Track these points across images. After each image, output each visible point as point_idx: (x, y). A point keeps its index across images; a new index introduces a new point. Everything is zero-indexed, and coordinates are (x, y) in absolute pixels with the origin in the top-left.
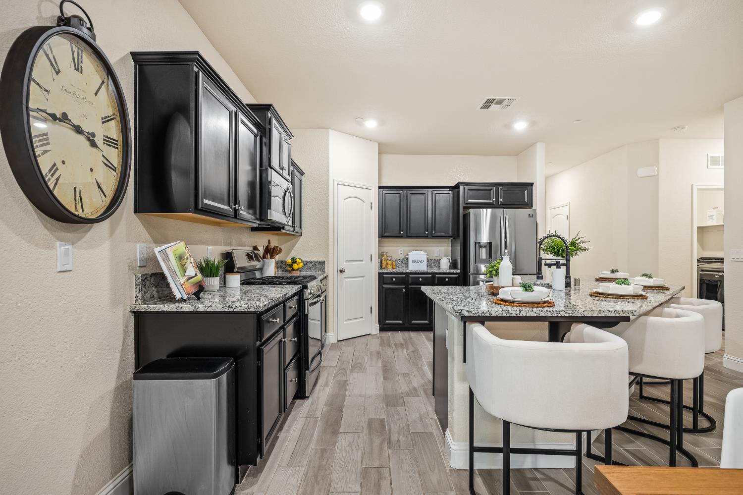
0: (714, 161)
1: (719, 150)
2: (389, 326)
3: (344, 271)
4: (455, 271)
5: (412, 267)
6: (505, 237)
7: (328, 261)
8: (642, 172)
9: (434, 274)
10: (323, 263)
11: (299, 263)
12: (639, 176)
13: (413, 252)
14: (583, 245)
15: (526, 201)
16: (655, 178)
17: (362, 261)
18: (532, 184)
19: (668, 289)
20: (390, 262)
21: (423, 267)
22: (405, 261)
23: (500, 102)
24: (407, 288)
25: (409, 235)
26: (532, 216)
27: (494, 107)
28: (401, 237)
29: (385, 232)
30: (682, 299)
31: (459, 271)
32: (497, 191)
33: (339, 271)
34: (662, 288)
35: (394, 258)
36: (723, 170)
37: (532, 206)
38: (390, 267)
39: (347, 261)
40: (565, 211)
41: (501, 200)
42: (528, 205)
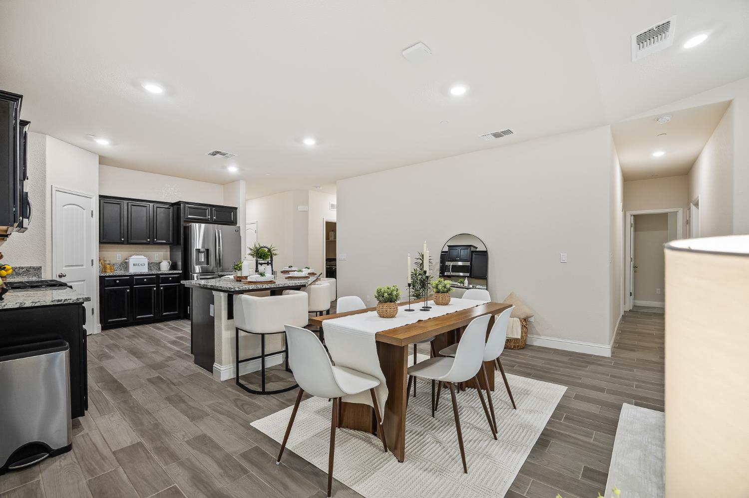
0: (332, 206)
1: (334, 200)
2: (111, 324)
3: (65, 276)
4: (177, 272)
5: (132, 270)
6: (219, 246)
7: (45, 266)
8: (301, 208)
9: (158, 275)
10: (39, 268)
11: (9, 270)
12: (299, 210)
13: (134, 257)
14: (274, 252)
15: (232, 219)
16: (306, 212)
17: (82, 265)
18: (236, 208)
19: (316, 274)
20: (108, 266)
21: (145, 270)
22: (125, 265)
23: (223, 154)
24: (132, 289)
25: (130, 242)
26: (238, 231)
27: (218, 156)
28: (122, 243)
29: (106, 238)
30: (321, 279)
31: (180, 272)
32: (211, 210)
33: (58, 276)
34: (313, 274)
35: (113, 262)
36: (336, 212)
37: (236, 223)
38: (108, 270)
39: (66, 266)
40: (254, 227)
41: (215, 218)
42: (234, 222)
